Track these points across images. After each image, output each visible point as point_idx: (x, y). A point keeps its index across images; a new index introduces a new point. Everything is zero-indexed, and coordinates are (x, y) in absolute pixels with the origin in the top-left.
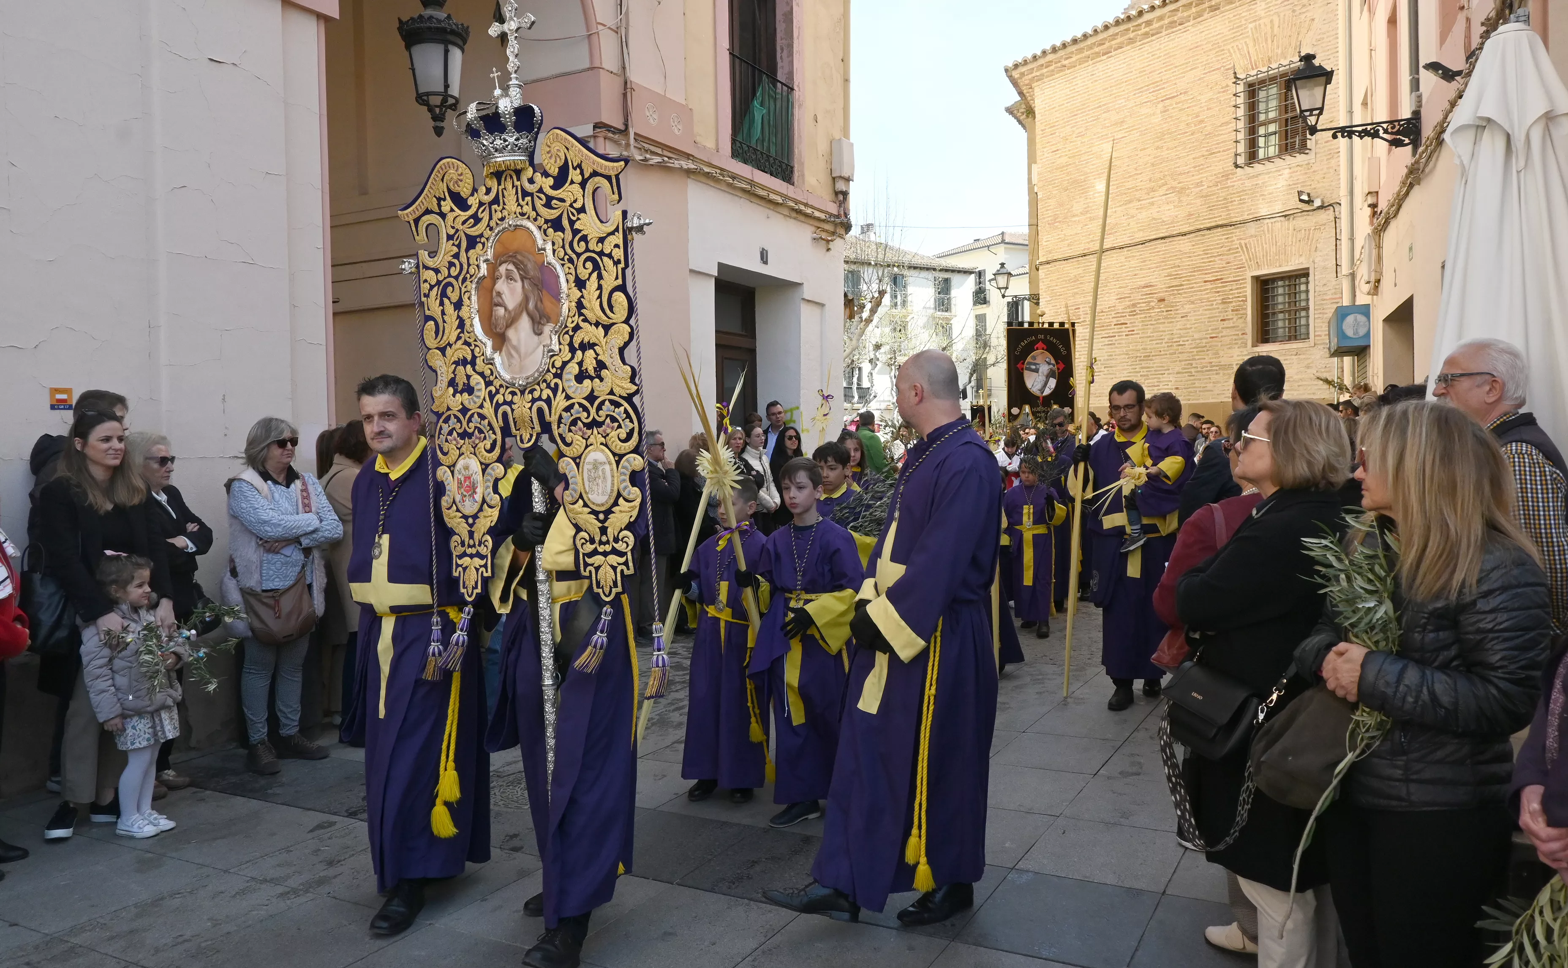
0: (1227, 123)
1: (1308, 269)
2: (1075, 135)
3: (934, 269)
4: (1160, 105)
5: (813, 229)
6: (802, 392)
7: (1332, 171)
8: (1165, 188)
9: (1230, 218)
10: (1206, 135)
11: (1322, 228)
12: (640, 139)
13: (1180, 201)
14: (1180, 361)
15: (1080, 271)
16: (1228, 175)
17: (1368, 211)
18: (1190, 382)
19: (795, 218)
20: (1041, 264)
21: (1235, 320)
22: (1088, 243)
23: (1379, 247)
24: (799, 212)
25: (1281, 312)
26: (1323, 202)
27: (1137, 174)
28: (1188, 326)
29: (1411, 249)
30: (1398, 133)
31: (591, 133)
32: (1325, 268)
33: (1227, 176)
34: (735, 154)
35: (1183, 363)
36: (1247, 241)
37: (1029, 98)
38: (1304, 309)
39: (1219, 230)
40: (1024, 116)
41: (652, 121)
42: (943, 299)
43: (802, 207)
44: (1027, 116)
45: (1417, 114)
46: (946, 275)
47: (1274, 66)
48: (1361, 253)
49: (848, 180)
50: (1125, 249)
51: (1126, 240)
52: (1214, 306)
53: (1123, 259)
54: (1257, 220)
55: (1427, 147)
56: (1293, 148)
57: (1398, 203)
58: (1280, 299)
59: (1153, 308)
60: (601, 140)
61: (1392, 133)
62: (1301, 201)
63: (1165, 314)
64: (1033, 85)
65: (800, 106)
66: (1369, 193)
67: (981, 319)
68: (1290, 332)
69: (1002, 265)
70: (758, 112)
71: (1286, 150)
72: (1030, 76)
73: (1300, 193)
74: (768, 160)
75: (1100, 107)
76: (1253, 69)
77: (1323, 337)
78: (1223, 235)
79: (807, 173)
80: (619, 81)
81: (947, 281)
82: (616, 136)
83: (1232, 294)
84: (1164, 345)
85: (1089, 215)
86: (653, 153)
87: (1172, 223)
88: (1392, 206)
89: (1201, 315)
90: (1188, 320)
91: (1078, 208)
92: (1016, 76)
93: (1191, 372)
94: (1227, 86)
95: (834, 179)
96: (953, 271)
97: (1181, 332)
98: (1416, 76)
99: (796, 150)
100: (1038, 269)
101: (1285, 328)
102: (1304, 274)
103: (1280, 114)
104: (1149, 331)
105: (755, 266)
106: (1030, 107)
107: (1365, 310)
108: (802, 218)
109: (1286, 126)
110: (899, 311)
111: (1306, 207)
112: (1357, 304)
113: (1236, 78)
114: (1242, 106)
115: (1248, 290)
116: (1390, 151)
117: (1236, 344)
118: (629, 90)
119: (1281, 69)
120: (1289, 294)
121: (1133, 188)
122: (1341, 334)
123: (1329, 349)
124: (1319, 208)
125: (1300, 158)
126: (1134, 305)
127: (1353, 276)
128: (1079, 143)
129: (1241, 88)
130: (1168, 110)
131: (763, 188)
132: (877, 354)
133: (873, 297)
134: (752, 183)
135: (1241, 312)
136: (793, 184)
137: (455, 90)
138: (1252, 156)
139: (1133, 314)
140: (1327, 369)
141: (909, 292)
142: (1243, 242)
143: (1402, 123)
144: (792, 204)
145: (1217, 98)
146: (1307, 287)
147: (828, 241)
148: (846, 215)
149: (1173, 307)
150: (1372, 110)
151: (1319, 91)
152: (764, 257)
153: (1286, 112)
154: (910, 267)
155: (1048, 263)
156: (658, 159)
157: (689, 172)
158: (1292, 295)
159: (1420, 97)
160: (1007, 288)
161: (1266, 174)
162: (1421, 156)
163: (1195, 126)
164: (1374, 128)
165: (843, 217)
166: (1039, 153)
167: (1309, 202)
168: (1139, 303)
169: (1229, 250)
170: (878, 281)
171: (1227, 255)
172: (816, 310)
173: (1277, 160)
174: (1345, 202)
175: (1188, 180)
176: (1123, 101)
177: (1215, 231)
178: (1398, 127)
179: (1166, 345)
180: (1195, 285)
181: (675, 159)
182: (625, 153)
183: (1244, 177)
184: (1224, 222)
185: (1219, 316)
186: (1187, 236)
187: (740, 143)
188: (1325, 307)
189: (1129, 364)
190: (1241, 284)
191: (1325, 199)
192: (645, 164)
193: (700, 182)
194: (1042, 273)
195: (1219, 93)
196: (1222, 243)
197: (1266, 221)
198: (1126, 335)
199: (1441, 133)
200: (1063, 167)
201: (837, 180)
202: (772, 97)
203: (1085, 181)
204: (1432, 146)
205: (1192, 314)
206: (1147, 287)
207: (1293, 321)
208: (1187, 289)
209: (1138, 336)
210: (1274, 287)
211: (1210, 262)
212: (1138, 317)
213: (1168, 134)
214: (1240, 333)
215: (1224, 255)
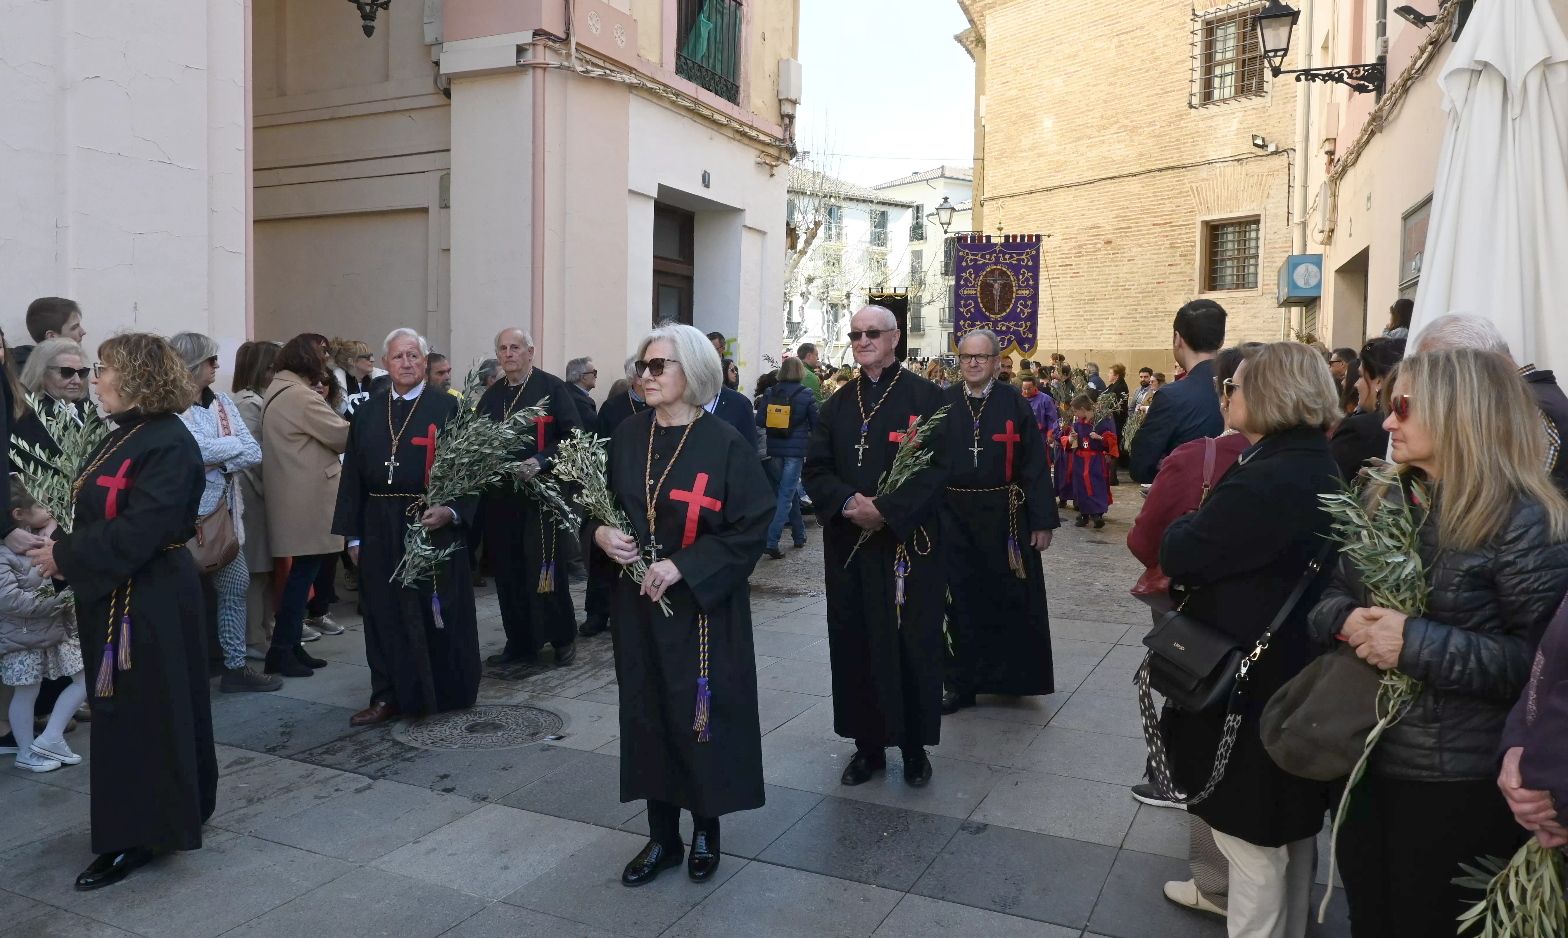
0: (1183, 61)
1: (1259, 215)
2: (1026, 67)
3: (871, 202)
4: (1115, 40)
5: (757, 153)
6: (741, 323)
7: (1288, 115)
8: (1117, 126)
9: (1182, 160)
10: (1162, 72)
11: (1276, 173)
12: (581, 49)
13: (1132, 140)
14: (1125, 306)
15: (1027, 209)
16: (1182, 115)
17: (1325, 158)
18: (1134, 328)
19: (740, 141)
20: (986, 200)
21: (1183, 265)
22: (1035, 180)
23: (1335, 195)
24: (744, 135)
25: (1230, 259)
26: (1277, 147)
27: (1089, 110)
28: (1135, 270)
29: (1369, 199)
30: (1363, 78)
31: (530, 40)
32: (1277, 215)
33: (1180, 117)
34: (679, 70)
35: (1128, 308)
36: (1198, 184)
37: (980, 27)
38: (1253, 257)
39: (1170, 171)
40: (973, 45)
41: (594, 31)
42: (880, 233)
43: (748, 130)
44: (977, 45)
45: (1382, 61)
46: (883, 208)
47: (1233, 4)
48: (1315, 201)
49: (795, 103)
50: (1073, 188)
51: (1074, 179)
52: (1162, 251)
53: (1070, 198)
54: (1210, 163)
55: (1392, 94)
56: (1249, 90)
57: (1358, 151)
58: (1230, 246)
59: (1100, 250)
60: (540, 49)
61: (1357, 78)
62: (1256, 145)
63: (1111, 256)
64: (985, 13)
65: (748, 22)
66: (1327, 139)
67: (917, 255)
68: (1238, 279)
69: (946, 199)
70: (705, 27)
71: (1242, 92)
72: (982, 4)
73: (1254, 137)
74: (714, 79)
75: (1053, 38)
76: (1212, 6)
77: (1271, 286)
78: (1174, 177)
79: (753, 92)
81: (883, 214)
82: (557, 45)
83: (1181, 239)
84: (1109, 288)
85: (1037, 151)
86: (595, 65)
87: (1122, 163)
88: (1351, 154)
89: (1149, 259)
90: (1134, 264)
91: (1026, 143)
92: (968, 3)
93: (1136, 318)
94: (1185, 23)
95: (780, 101)
96: (890, 204)
97: (1128, 276)
98: (1383, 21)
99: (742, 70)
100: (982, 205)
101: (1232, 275)
102: (1255, 220)
103: (1237, 55)
104: (1095, 274)
105: (697, 190)
106: (981, 35)
107: (1317, 260)
108: (747, 141)
109: (1244, 66)
110: (832, 244)
111: (1260, 152)
112: (1307, 253)
113: (1194, 14)
114: (1199, 44)
115: (1197, 235)
116: (1350, 97)
117: (1184, 290)
119: (1240, 8)
120: (1239, 241)
121: (1083, 125)
122: (1292, 285)
123: (1278, 298)
124: (1273, 153)
125: (1256, 101)
126: (1080, 246)
127: (1304, 224)
128: (1030, 75)
129: (1198, 25)
130: (1124, 45)
131: (708, 107)
132: (809, 288)
133: (809, 228)
134: (696, 101)
135: (1189, 258)
136: (738, 104)
138: (1207, 97)
139: (1079, 255)
140: (1274, 320)
141: (844, 225)
142: (1194, 185)
143: (1367, 68)
144: (737, 126)
145: (1174, 35)
146: (1257, 234)
147: (772, 166)
148: (791, 139)
149: (1119, 249)
150: (1333, 53)
151: (1284, 31)
152: (706, 180)
153: (1244, 53)
154: (845, 199)
155: (993, 199)
156: (600, 72)
157: (631, 87)
158: (1242, 243)
159: (1386, 42)
160: (949, 224)
161: (1221, 115)
162: (1385, 103)
163: (1150, 63)
164: (1338, 73)
165: (788, 143)
166: (988, 84)
167: (1263, 147)
168: (1084, 245)
169: (1180, 193)
170: (814, 211)
171: (1177, 198)
172: (757, 238)
173: (1233, 102)
174: (1299, 148)
175: (1141, 118)
176: (1077, 33)
177: (1166, 172)
178: (1362, 72)
179: (1111, 289)
180: (1143, 228)
181: (618, 73)
182: (566, 64)
183: (1198, 118)
184: (1176, 164)
185: (1167, 261)
186: (1138, 177)
187: (685, 58)
188: (1275, 255)
189: (1073, 306)
190: (1190, 229)
191: (1280, 145)
192: (585, 76)
193: (643, 98)
194: (986, 209)
195: (1176, 29)
196: (1173, 186)
197: (1218, 165)
198: (1071, 277)
199: (1408, 80)
200: (1013, 100)
201: (783, 102)
202: (720, 11)
203: (1034, 115)
204: (1398, 95)
205: (1139, 257)
206: (1094, 228)
207: (1241, 269)
208: (1135, 231)
209: (1083, 278)
210: (1223, 234)
211: (1160, 204)
212: (1084, 258)
213: (1123, 70)
214: (1187, 279)
215: (1174, 198)
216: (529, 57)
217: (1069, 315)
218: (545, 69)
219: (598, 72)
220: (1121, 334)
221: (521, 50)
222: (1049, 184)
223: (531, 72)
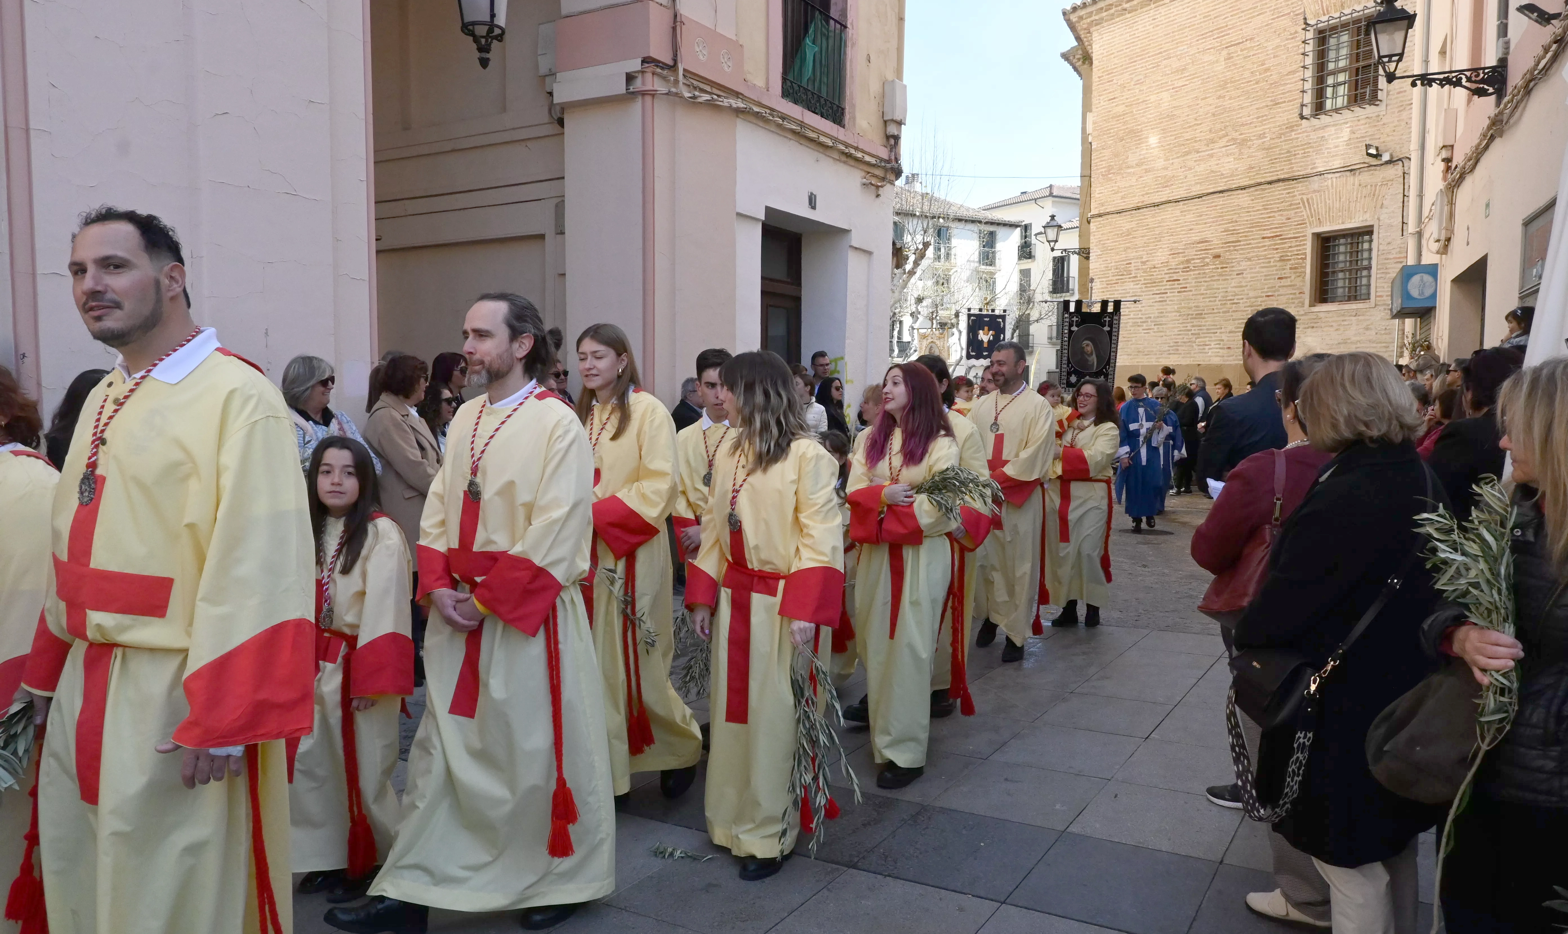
0: (1294, 72)
1: (1372, 226)
2: (1133, 83)
3: (980, 222)
4: (1224, 52)
5: (863, 174)
6: (847, 341)
7: (1403, 123)
8: (1225, 139)
9: (1293, 172)
10: (1272, 84)
11: (1390, 183)
12: (689, 75)
13: (1241, 153)
14: (1234, 320)
15: (1133, 225)
16: (1292, 127)
17: (1442, 166)
19: (845, 162)
20: (1093, 216)
21: (1293, 278)
22: (1143, 195)
23: (1452, 203)
24: (849, 156)
25: (1342, 271)
26: (1391, 156)
27: (1198, 125)
28: (1244, 284)
29: (1488, 205)
30: (1482, 81)
31: (639, 68)
32: (1390, 226)
33: (1291, 128)
34: (786, 94)
36: (1309, 196)
37: (1086, 43)
38: (1365, 269)
39: (1281, 184)
40: (1080, 63)
41: (701, 57)
42: (988, 252)
43: (853, 151)
44: (1084, 63)
45: (1503, 63)
46: (991, 228)
47: (1347, 11)
48: (1431, 211)
49: (900, 123)
50: (1181, 203)
51: (1181, 193)
52: (1272, 264)
53: (1178, 213)
54: (1321, 174)
55: (1514, 96)
56: (1363, 99)
57: (1477, 156)
58: (1341, 258)
59: (1208, 264)
60: (649, 76)
61: (1475, 82)
62: (1369, 155)
63: (1219, 270)
64: (1092, 30)
65: (853, 45)
66: (1444, 147)
67: (1025, 274)
68: (1349, 292)
69: (1053, 217)
70: (810, 50)
71: (1356, 101)
72: (1089, 20)
73: (1368, 147)
74: (819, 101)
75: (1161, 53)
76: (1324, 15)
77: (1385, 298)
78: (1284, 189)
79: (858, 115)
80: (668, 15)
81: (992, 234)
82: (665, 72)
83: (1290, 252)
84: (1217, 302)
85: (1144, 167)
86: (702, 91)
87: (1231, 176)
88: (1469, 160)
89: (1258, 272)
90: (1244, 278)
91: (1132, 159)
92: (1074, 20)
94: (1296, 32)
95: (885, 122)
96: (999, 224)
97: (1236, 289)
98: (1505, 21)
99: (848, 91)
100: (1089, 222)
101: (1344, 287)
102: (1368, 231)
103: (1351, 63)
104: (1203, 288)
105: (802, 210)
106: (1087, 52)
107: (1433, 270)
108: (852, 162)
109: (1357, 75)
110: (941, 265)
111: (1374, 161)
112: (1423, 262)
113: (1306, 23)
114: (1311, 54)
115: (1308, 247)
116: (1469, 101)
117: (1293, 303)
118: (678, 24)
119: (1354, 15)
120: (1351, 253)
121: (1192, 139)
122: (1406, 295)
123: (1391, 310)
124: (1387, 163)
125: (1370, 110)
126: (1188, 261)
127: (1419, 234)
128: (1137, 91)
129: (1310, 35)
130: (1232, 57)
131: (814, 130)
132: (919, 308)
133: (917, 249)
134: (802, 124)
135: (1299, 270)
136: (844, 127)
137: (501, 20)
138: (1319, 107)
139: (1186, 270)
140: (1387, 332)
141: (953, 245)
142: (1305, 197)
143: (1486, 71)
144: (842, 147)
145: (1285, 45)
146: (1370, 245)
147: (878, 187)
148: (897, 160)
149: (1228, 263)
150: (1452, 58)
151: (1399, 36)
152: (812, 202)
153: (1358, 61)
154: (955, 220)
155: (1100, 215)
156: (707, 97)
157: (738, 111)
158: (1354, 254)
159: (1507, 44)
160: (1056, 241)
161: (1333, 125)
162: (1506, 106)
163: (1260, 74)
164: (1456, 76)
165: (894, 163)
166: (1095, 101)
167: (1377, 156)
168: (1194, 259)
169: (1291, 205)
170: (922, 232)
171: (1288, 210)
172: (863, 258)
173: (1346, 112)
174: (1415, 157)
175: (1251, 131)
176: (1186, 47)
177: (1276, 185)
178: (1482, 75)
179: (1220, 303)
180: (1252, 242)
181: (725, 97)
182: (673, 90)
183: (1309, 129)
184: (1286, 176)
185: (1277, 274)
186: (1247, 190)
187: (791, 82)
188: (1388, 266)
189: (1180, 321)
190: (1301, 241)
191: (1394, 154)
192: (693, 102)
193: (750, 122)
194: (1093, 226)
195: (1287, 39)
196: (1283, 198)
197: (1330, 176)
198: (1179, 292)
199: (1530, 81)
200: (1120, 116)
201: (888, 124)
202: (825, 35)
203: (1141, 131)
204: (1519, 97)
205: (1248, 271)
206: (1202, 242)
207: (1353, 281)
208: (1244, 245)
209: (1191, 293)
210: (1335, 245)
211: (1269, 217)
212: (1192, 273)
213: (1232, 82)
214: (1297, 292)
215: (1284, 210)
216: (638, 85)
217: (1176, 330)
218: (653, 95)
219: (706, 97)
220: (1229, 348)
221: (630, 78)
222: (1157, 199)
223: (640, 98)
